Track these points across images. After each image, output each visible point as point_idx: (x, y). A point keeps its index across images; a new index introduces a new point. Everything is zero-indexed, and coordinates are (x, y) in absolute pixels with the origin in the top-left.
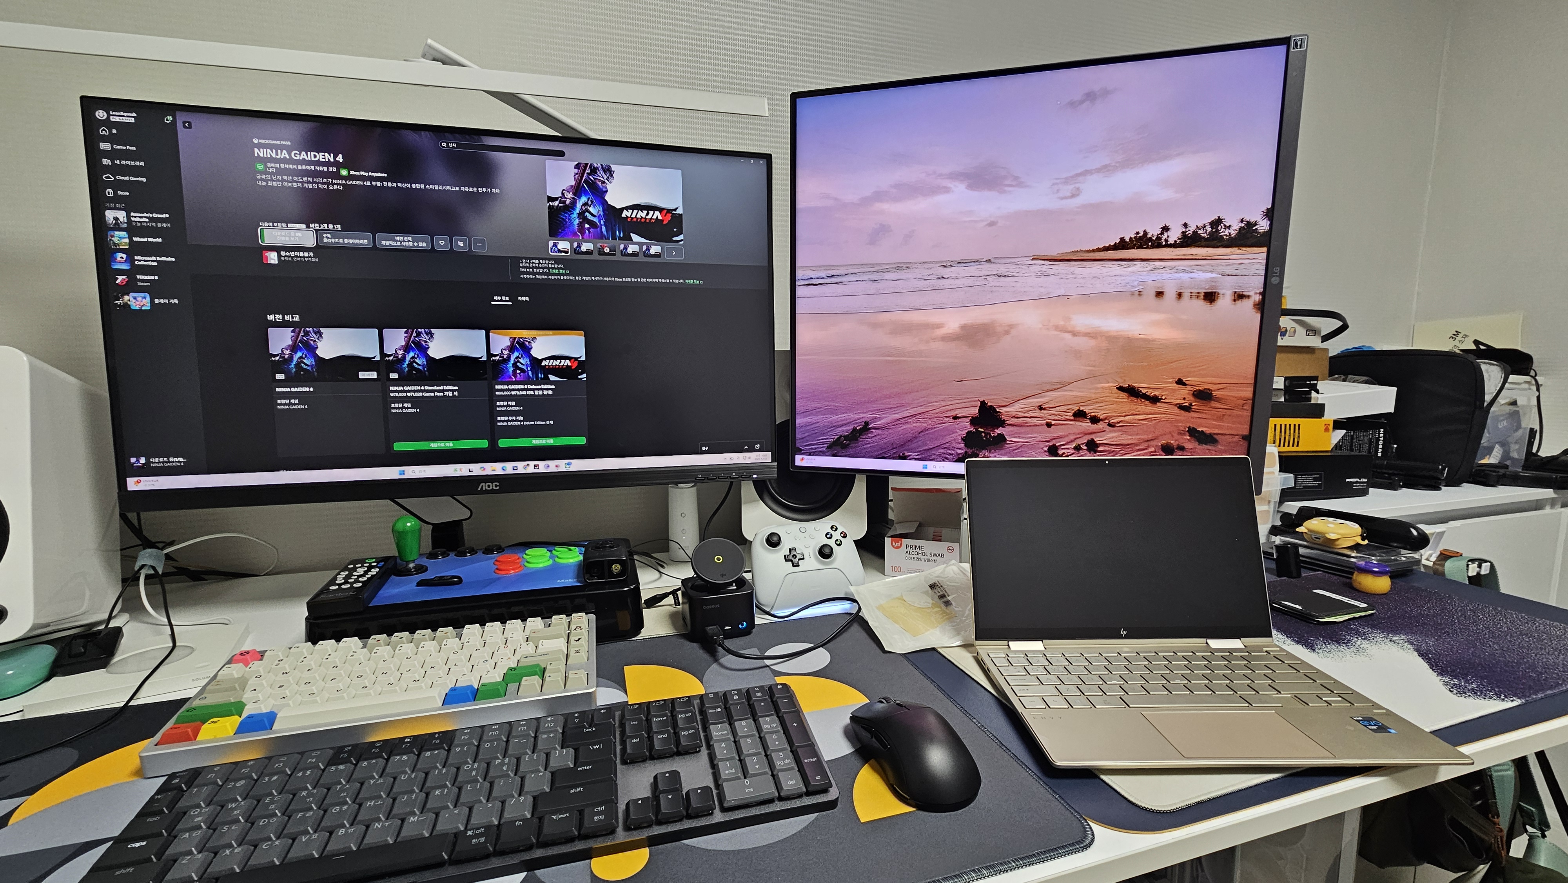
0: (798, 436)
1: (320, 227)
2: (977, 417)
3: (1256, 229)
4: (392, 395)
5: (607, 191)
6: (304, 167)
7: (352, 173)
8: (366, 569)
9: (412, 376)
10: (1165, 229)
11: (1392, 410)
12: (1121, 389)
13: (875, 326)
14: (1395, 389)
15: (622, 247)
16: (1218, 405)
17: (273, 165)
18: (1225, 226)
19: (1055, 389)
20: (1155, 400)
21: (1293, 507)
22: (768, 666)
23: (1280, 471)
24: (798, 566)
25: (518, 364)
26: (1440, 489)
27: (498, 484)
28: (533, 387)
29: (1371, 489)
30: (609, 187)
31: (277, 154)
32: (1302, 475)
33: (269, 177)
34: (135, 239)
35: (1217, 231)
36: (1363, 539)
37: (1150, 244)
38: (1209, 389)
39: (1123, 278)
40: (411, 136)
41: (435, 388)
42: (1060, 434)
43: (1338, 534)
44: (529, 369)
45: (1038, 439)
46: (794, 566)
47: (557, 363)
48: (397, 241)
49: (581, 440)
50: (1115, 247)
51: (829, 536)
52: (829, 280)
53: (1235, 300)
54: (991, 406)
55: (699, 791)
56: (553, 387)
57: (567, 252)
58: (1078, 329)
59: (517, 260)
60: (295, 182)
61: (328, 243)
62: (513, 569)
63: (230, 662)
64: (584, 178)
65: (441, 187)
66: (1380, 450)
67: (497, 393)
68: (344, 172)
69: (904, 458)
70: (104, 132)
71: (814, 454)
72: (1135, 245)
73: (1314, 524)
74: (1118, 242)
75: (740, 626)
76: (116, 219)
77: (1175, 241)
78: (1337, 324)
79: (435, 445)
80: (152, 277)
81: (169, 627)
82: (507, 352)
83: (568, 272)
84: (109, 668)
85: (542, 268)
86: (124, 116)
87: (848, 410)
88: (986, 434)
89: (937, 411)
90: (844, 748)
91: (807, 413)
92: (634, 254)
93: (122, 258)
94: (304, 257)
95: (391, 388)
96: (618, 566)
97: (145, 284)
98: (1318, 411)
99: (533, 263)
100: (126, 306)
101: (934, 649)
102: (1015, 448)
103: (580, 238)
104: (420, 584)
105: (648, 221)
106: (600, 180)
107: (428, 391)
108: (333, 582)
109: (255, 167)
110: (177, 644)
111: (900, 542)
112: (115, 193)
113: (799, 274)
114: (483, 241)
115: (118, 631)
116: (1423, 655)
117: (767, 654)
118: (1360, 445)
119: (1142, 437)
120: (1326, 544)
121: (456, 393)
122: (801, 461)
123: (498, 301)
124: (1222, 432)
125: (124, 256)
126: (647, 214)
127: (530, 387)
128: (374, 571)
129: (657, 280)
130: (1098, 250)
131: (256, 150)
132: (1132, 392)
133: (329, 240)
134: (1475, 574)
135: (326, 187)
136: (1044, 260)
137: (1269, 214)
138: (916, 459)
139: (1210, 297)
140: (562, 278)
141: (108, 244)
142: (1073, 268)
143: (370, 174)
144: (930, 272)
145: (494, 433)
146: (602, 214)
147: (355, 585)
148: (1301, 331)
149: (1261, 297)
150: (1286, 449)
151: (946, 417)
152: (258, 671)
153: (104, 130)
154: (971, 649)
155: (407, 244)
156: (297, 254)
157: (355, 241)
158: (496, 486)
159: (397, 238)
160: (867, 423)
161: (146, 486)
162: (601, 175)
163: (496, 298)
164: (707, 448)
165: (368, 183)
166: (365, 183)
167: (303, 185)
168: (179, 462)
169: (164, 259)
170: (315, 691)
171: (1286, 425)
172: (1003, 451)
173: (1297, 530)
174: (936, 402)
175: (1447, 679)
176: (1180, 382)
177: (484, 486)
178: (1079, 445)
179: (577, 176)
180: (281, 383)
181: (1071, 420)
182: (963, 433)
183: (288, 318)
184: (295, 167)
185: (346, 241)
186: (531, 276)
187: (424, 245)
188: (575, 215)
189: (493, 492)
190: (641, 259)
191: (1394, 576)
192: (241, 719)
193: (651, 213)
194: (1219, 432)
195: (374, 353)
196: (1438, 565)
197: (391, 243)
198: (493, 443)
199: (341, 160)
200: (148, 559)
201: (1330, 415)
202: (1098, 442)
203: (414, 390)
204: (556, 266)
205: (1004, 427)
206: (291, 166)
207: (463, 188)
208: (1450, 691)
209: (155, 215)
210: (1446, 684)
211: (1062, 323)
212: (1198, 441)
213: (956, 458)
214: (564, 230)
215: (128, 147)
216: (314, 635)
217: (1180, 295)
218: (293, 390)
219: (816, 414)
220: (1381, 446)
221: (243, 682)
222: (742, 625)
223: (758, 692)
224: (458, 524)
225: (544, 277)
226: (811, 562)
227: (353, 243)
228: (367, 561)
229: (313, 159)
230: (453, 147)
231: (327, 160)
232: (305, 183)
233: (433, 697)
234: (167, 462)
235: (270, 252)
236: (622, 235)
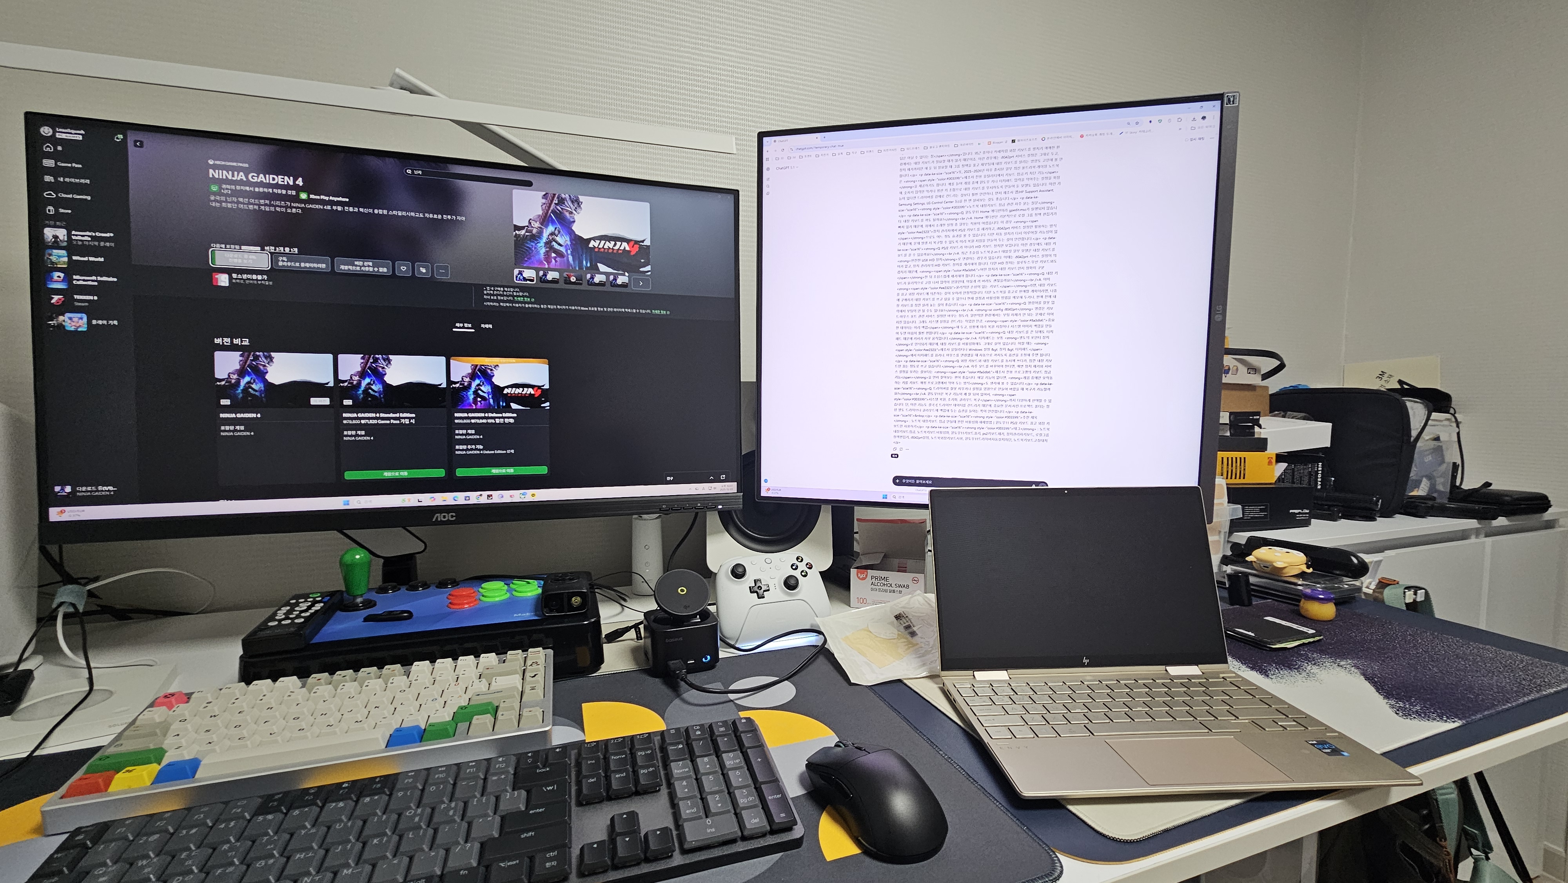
0: (763, 466)
1: (275, 250)
4: (345, 422)
5: (574, 222)
6: (261, 190)
7: (312, 196)
8: (310, 603)
9: (367, 403)
11: (1328, 444)
14: (1330, 425)
15: (589, 276)
17: (228, 187)
21: (1242, 537)
22: (732, 701)
23: (1228, 502)
24: (764, 597)
25: (479, 391)
26: (1374, 520)
27: (454, 514)
29: (1313, 520)
30: (577, 217)
31: (233, 176)
32: (1249, 506)
33: (223, 198)
34: (75, 258)
36: (1308, 568)
40: (375, 161)
41: (391, 415)
43: (1284, 563)
44: (490, 396)
46: (759, 598)
47: (519, 391)
48: (356, 266)
49: (543, 470)
51: (794, 567)
55: (658, 832)
56: (515, 415)
57: (532, 281)
59: (480, 288)
60: (252, 204)
61: (283, 266)
62: (467, 603)
63: (152, 705)
64: (551, 208)
65: (404, 213)
67: (456, 421)
68: (304, 196)
70: (48, 148)
73: (1262, 553)
75: (704, 660)
76: (56, 237)
78: (1275, 363)
79: (388, 474)
80: (91, 298)
81: (86, 669)
82: (468, 379)
83: (533, 300)
84: (15, 715)
85: (506, 296)
86: (70, 133)
92: (601, 284)
93: (59, 277)
94: (257, 280)
95: (345, 415)
96: (579, 599)
97: (83, 304)
98: (1261, 445)
99: (497, 290)
100: (60, 326)
101: (900, 681)
103: (546, 266)
104: (367, 619)
105: (615, 251)
106: (567, 211)
107: (383, 419)
108: (272, 618)
109: (209, 187)
110: (95, 688)
111: (866, 573)
112: (57, 211)
114: (446, 268)
115: (29, 674)
116: (1369, 678)
117: (732, 688)
118: (1301, 477)
120: (1273, 572)
121: (413, 421)
122: (767, 492)
123: (460, 328)
125: (62, 275)
126: (615, 245)
127: (490, 415)
128: (318, 607)
129: (623, 310)
131: (211, 171)
133: (285, 264)
134: (1411, 601)
135: (284, 210)
140: (527, 306)
141: (44, 262)
143: (331, 198)
145: (452, 462)
146: (569, 243)
147: (296, 621)
148: (1243, 369)
150: (1233, 481)
152: (183, 715)
154: (938, 680)
155: (367, 269)
156: (249, 276)
157: (312, 265)
158: (452, 516)
159: (356, 263)
161: (70, 516)
162: (569, 205)
163: (458, 325)
164: (672, 478)
165: (329, 207)
167: (259, 207)
168: (109, 491)
169: (105, 279)
170: (246, 735)
171: (1232, 458)
173: (1247, 559)
175: (1393, 702)
177: (440, 517)
179: (544, 206)
180: (226, 409)
183: (237, 341)
184: (252, 189)
185: (303, 265)
186: (495, 304)
187: (385, 270)
188: (541, 244)
189: (449, 522)
190: (608, 288)
191: (1338, 603)
192: (160, 767)
193: (619, 243)
195: (327, 378)
196: (1378, 593)
197: (350, 267)
198: (451, 472)
199: (301, 184)
200: (68, 596)
201: (1273, 449)
203: (368, 417)
204: (521, 294)
206: (247, 188)
207: (427, 215)
208: (1397, 713)
209: (98, 234)
210: (1392, 707)
214: (530, 259)
215: (73, 164)
216: (248, 675)
218: (239, 416)
220: (1320, 480)
221: (165, 727)
223: (721, 727)
224: (411, 557)
225: (508, 304)
226: (777, 592)
227: (310, 268)
228: (311, 596)
229: (271, 182)
230: (419, 174)
231: (286, 183)
232: (262, 205)
233: (377, 739)
234: (96, 491)
235: (220, 275)
236: (589, 265)
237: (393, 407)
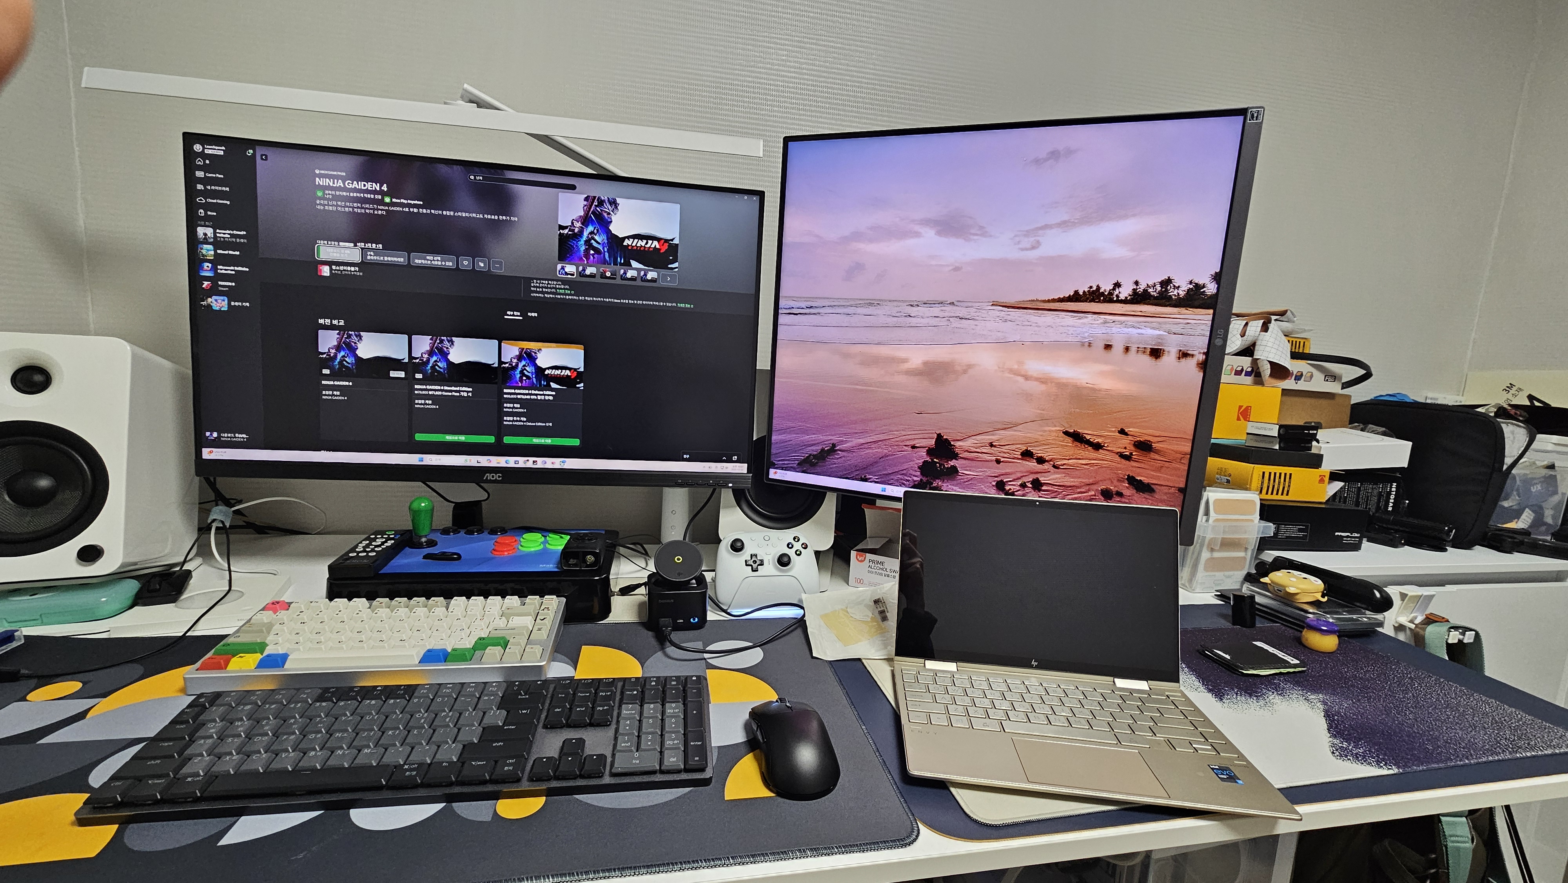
0: (773, 451)
1: (365, 246)
2: (933, 448)
3: (1204, 291)
5: (611, 222)
6: (355, 195)
7: (394, 200)
8: (384, 540)
9: (434, 378)
10: (1117, 285)
11: (1405, 465)
12: (1066, 433)
13: (847, 356)
14: (1411, 443)
15: (622, 272)
16: (1157, 457)
17: (330, 192)
18: (1174, 286)
19: (1005, 429)
20: (1097, 447)
21: (1270, 555)
22: (705, 659)
23: (1261, 519)
24: (757, 571)
25: (525, 371)
26: (1445, 550)
27: (500, 475)
28: (537, 392)
29: (1365, 544)
30: (614, 218)
31: (334, 183)
32: (1285, 525)
33: (326, 202)
34: (219, 251)
35: (1167, 290)
36: (1323, 596)
37: (1102, 298)
38: (1149, 441)
39: (1075, 329)
40: (444, 168)
41: (453, 388)
42: (1008, 471)
43: (1298, 588)
44: (534, 376)
45: (987, 474)
46: (753, 571)
47: (558, 372)
48: (428, 260)
49: (576, 442)
50: (1069, 299)
51: (790, 546)
52: (808, 311)
53: (1179, 358)
54: (946, 439)
55: (595, 757)
56: (554, 393)
57: (573, 275)
58: (1030, 373)
59: (529, 280)
60: (347, 207)
61: (371, 260)
62: (506, 551)
63: (263, 609)
64: (592, 209)
65: (467, 215)
66: (1391, 505)
67: (505, 396)
68: (387, 200)
69: (865, 480)
70: (199, 162)
71: (786, 469)
72: (1088, 298)
73: (1279, 577)
74: (1072, 294)
75: (692, 620)
76: (205, 234)
77: (1126, 298)
78: (1360, 372)
79: (449, 438)
80: (230, 284)
81: (228, 572)
82: (515, 361)
83: (572, 292)
84: (179, 603)
85: (550, 288)
86: (215, 149)
87: (818, 431)
88: (940, 465)
89: (897, 439)
90: (739, 737)
91: (782, 431)
92: (633, 279)
93: (208, 267)
94: (351, 271)
95: (416, 387)
96: (593, 559)
97: (225, 289)
98: (1316, 461)
99: (543, 283)
100: (209, 306)
101: (860, 660)
102: (965, 480)
103: (586, 262)
104: (426, 557)
105: (646, 249)
106: (606, 212)
107: (447, 391)
108: (353, 550)
109: (315, 193)
110: (232, 589)
111: (864, 556)
112: (206, 213)
113: (782, 303)
114: (500, 263)
115: (189, 573)
116: (1328, 715)
117: (708, 649)
118: (1368, 497)
119: (1084, 481)
120: (1287, 598)
122: (775, 474)
123: (511, 315)
124: (1159, 483)
125: (210, 265)
126: (647, 243)
127: (533, 392)
128: (389, 543)
129: (652, 303)
130: (1054, 301)
131: (317, 179)
132: (1077, 437)
133: (372, 258)
134: (1456, 641)
135: (372, 211)
136: (1003, 306)
137: (1217, 278)
138: (876, 482)
139: (1156, 353)
140: (567, 297)
141: (198, 254)
142: (1029, 316)
143: (409, 201)
144: (898, 309)
145: (500, 431)
146: (606, 242)
147: (370, 554)
148: (1319, 376)
149: (1204, 357)
150: (1269, 497)
151: (905, 445)
152: (283, 619)
153: (199, 160)
154: (890, 663)
155: (436, 263)
156: (345, 268)
157: (393, 259)
158: (499, 477)
159: (428, 258)
160: (834, 445)
161: (216, 455)
162: (607, 207)
163: (509, 313)
164: (688, 456)
165: (407, 210)
166: (404, 209)
167: (353, 210)
168: (243, 438)
169: (240, 269)
170: (344, 640)
171: (1275, 474)
172: (955, 482)
173: (1262, 580)
174: (897, 431)
175: (1337, 742)
176: (1122, 432)
177: (489, 476)
178: (1025, 483)
179: (585, 208)
181: (1019, 459)
182: (920, 462)
183: (335, 322)
184: (348, 194)
185: (386, 259)
186: (540, 295)
187: (451, 264)
188: (582, 242)
189: (496, 481)
190: (639, 283)
191: (1345, 636)
192: (262, 657)
193: (650, 242)
194: (1156, 483)
195: (403, 356)
196: (1421, 628)
197: (423, 261)
198: (499, 439)
199: (386, 189)
200: (219, 514)
201: (1328, 466)
202: (1043, 482)
203: (435, 389)
204: (563, 287)
205: (957, 460)
206: (345, 194)
207: (486, 216)
208: (1333, 753)
209: (235, 232)
210: (1333, 745)
211: (1016, 367)
212: (1136, 489)
213: (912, 484)
214: (571, 255)
215: (217, 175)
216: (332, 593)
217: (1127, 349)
218: (336, 383)
219: (790, 433)
220: (1392, 501)
221: (269, 626)
222: (694, 620)
223: (674, 681)
224: (478, 503)
225: (551, 296)
226: (770, 568)
227: (391, 261)
228: (387, 533)
229: (363, 188)
230: (480, 180)
231: (374, 189)
232: (355, 208)
233: (413, 655)
234: (234, 438)
235: (323, 266)
236: (622, 262)
237: (455, 382)
